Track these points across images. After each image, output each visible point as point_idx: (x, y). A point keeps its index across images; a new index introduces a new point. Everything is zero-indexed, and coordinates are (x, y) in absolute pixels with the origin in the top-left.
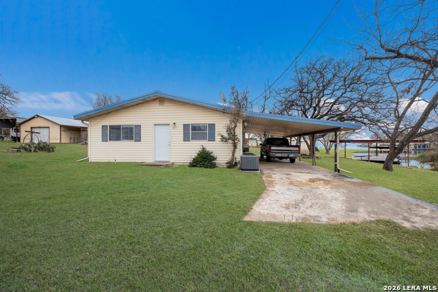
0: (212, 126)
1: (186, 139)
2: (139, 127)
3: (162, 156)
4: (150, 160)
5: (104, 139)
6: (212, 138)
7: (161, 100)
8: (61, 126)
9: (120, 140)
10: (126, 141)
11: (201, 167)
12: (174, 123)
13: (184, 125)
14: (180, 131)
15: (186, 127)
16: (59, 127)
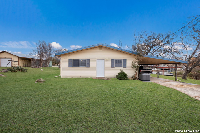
0: (125, 61)
1: (113, 66)
2: (88, 60)
3: (100, 75)
4: (94, 76)
5: (70, 66)
6: (125, 66)
7: (101, 47)
8: (19, 57)
9: (79, 66)
10: (82, 67)
11: (124, 80)
12: (107, 59)
13: (112, 60)
14: (110, 63)
15: (112, 61)
16: (18, 58)
